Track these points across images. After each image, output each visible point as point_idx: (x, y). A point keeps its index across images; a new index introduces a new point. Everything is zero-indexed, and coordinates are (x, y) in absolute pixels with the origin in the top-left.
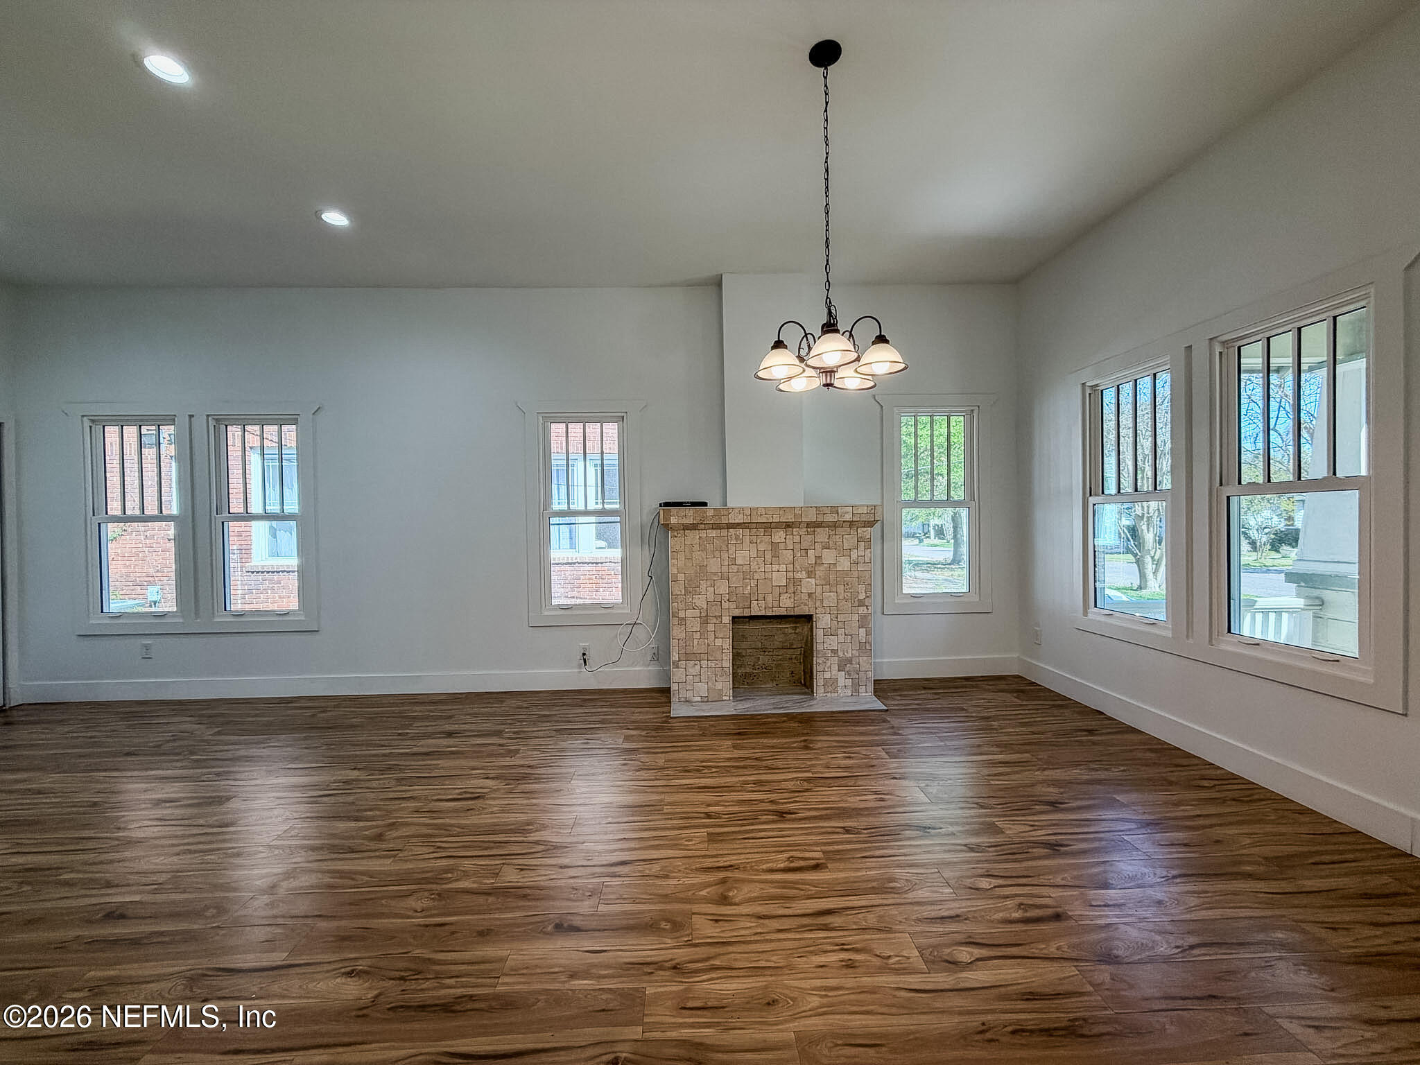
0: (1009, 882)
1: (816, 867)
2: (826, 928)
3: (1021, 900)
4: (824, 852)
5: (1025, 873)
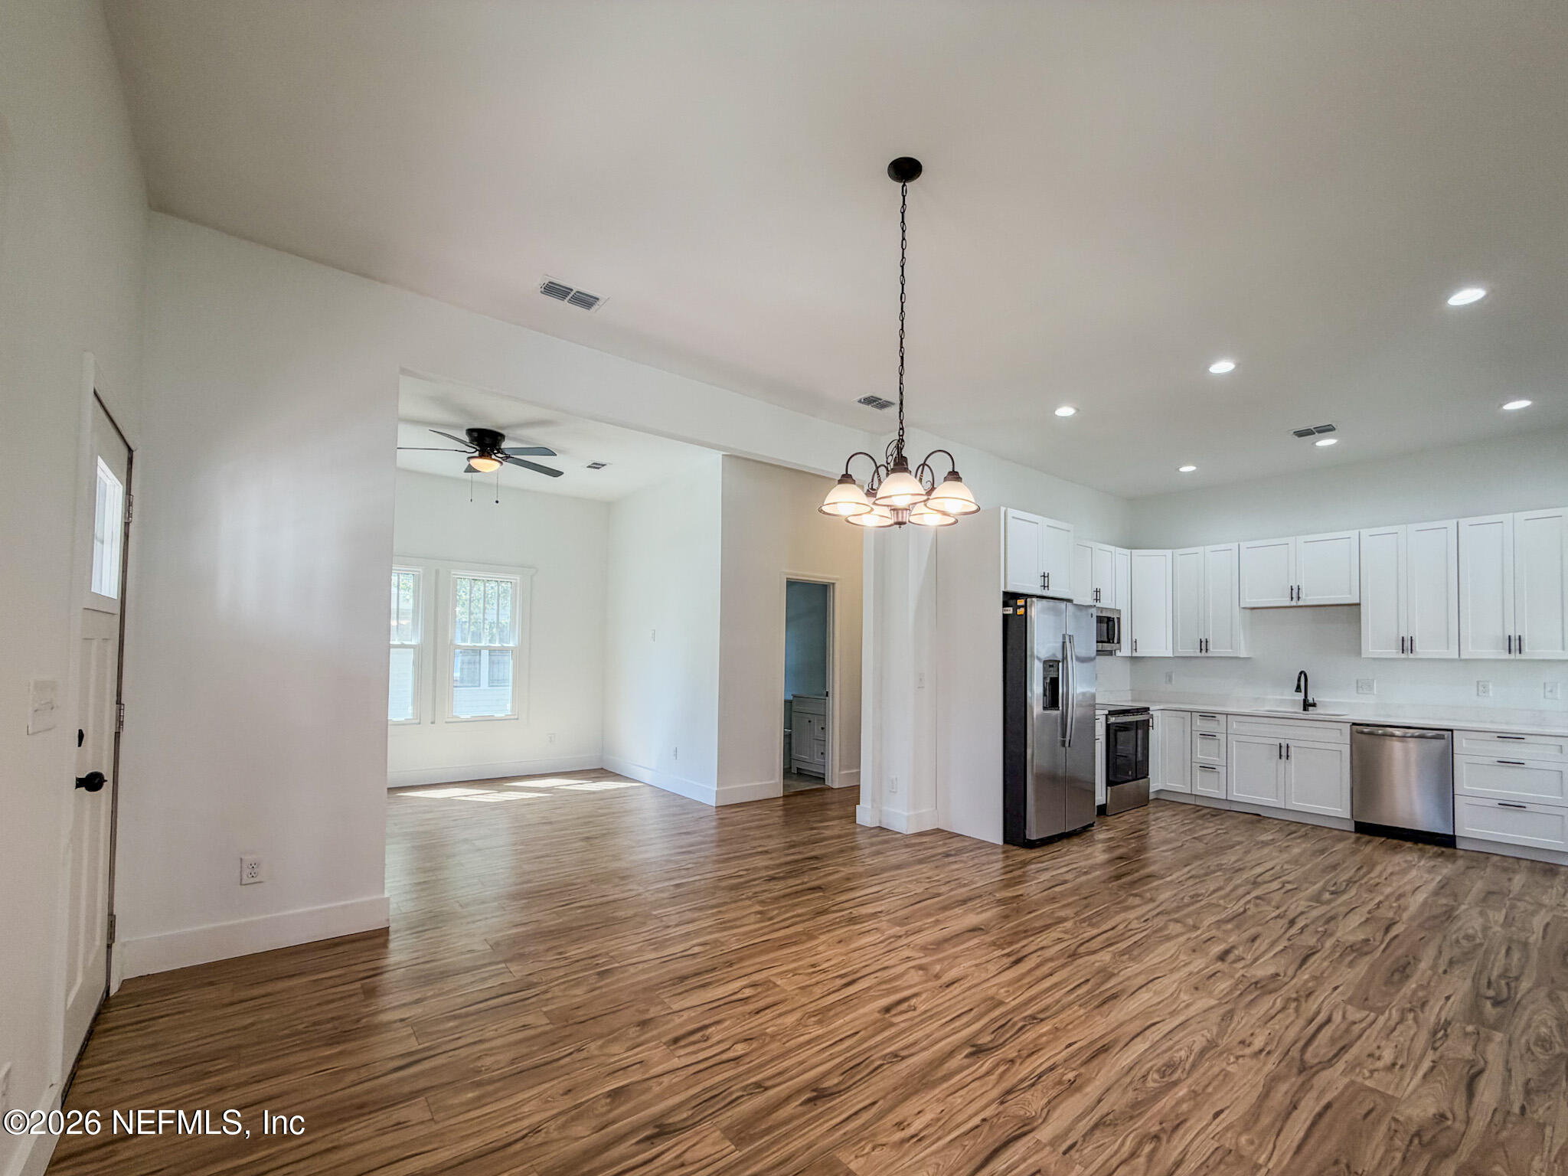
0: (718, 1059)
1: (887, 1010)
2: (842, 976)
3: (709, 1043)
4: (892, 1025)
5: (701, 1075)
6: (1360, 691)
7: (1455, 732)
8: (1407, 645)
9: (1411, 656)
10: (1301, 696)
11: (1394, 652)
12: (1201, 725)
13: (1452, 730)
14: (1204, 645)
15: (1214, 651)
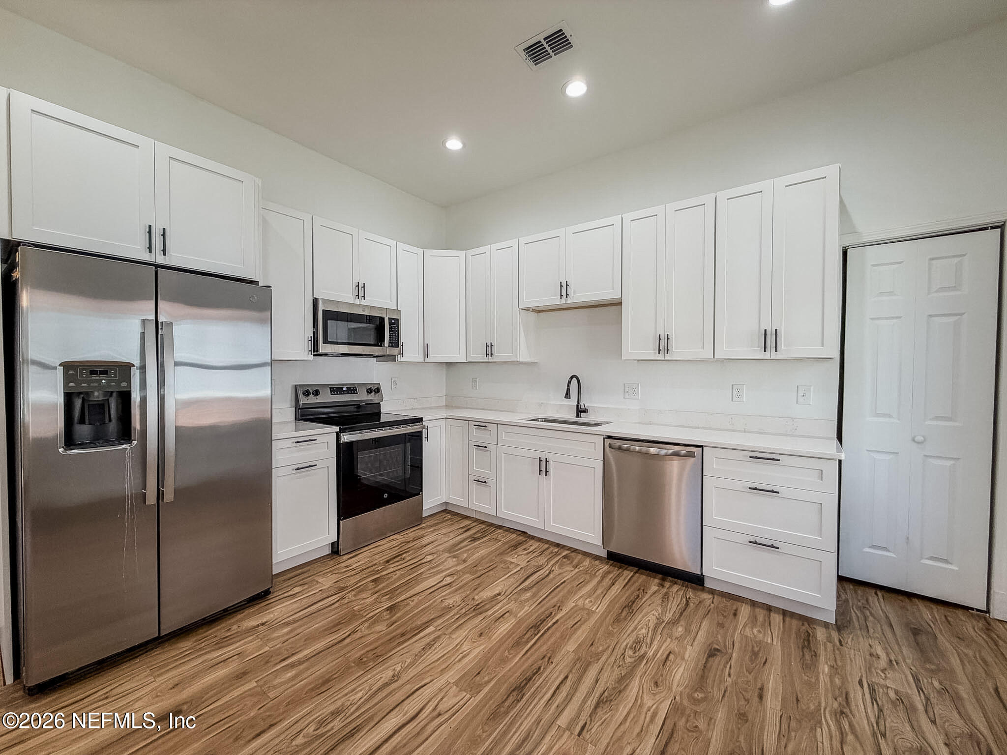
6: (626, 394)
7: (704, 448)
8: (663, 344)
9: (668, 357)
10: (573, 402)
11: (650, 353)
12: (479, 436)
13: (702, 447)
14: (489, 349)
15: (498, 356)
